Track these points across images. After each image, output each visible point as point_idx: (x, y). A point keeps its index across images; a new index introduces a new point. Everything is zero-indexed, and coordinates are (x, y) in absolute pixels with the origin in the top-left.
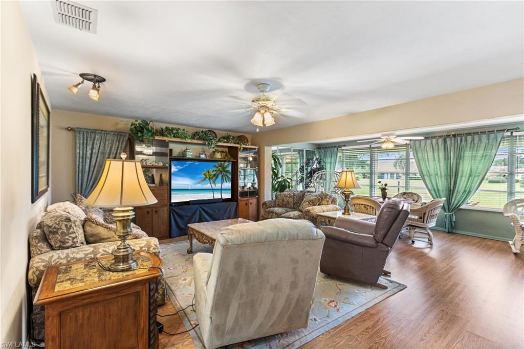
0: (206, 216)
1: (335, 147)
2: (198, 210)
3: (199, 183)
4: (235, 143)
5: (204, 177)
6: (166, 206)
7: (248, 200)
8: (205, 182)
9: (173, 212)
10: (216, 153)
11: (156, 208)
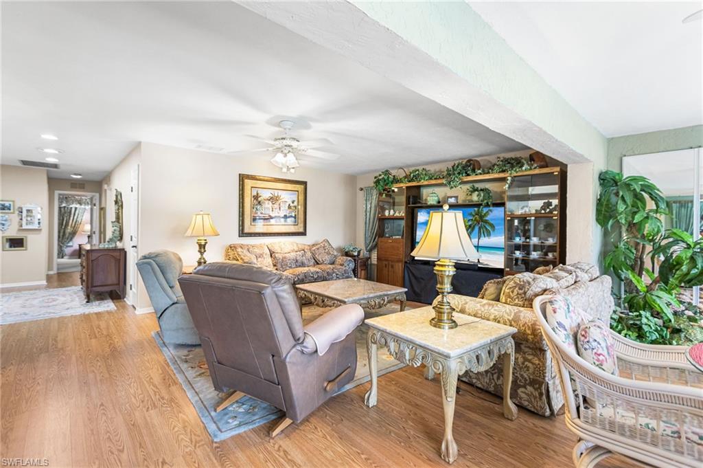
6: (401, 262)
9: (409, 272)
10: (473, 193)
11: (392, 261)
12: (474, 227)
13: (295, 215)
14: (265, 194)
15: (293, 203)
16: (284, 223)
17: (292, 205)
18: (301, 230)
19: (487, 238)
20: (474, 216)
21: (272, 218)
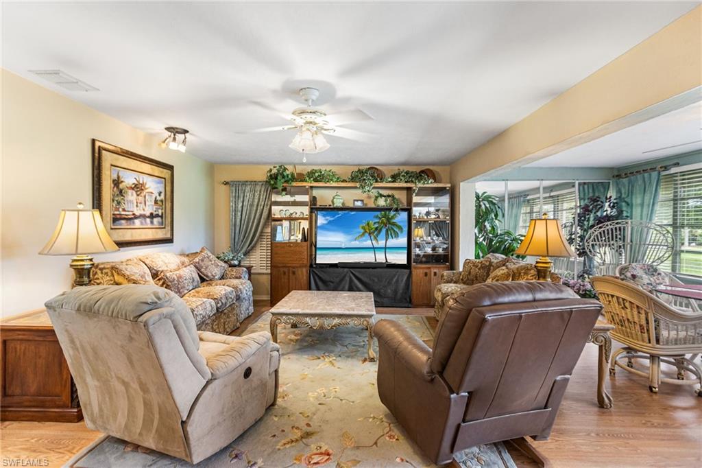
0: (360, 286)
1: (653, 169)
2: (348, 275)
3: (355, 240)
4: (406, 182)
5: (363, 231)
6: (306, 266)
7: (429, 268)
8: (364, 238)
9: (315, 275)
10: (379, 198)
11: (294, 268)
12: (381, 229)
13: (162, 214)
14: (129, 180)
15: (160, 195)
16: (150, 226)
17: (158, 198)
18: (169, 236)
19: (394, 239)
20: (380, 219)
21: (136, 217)
